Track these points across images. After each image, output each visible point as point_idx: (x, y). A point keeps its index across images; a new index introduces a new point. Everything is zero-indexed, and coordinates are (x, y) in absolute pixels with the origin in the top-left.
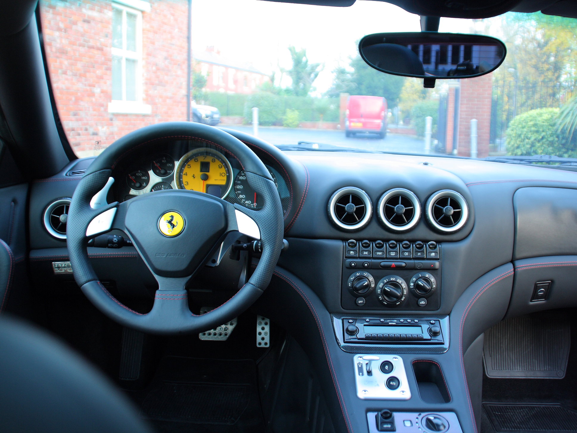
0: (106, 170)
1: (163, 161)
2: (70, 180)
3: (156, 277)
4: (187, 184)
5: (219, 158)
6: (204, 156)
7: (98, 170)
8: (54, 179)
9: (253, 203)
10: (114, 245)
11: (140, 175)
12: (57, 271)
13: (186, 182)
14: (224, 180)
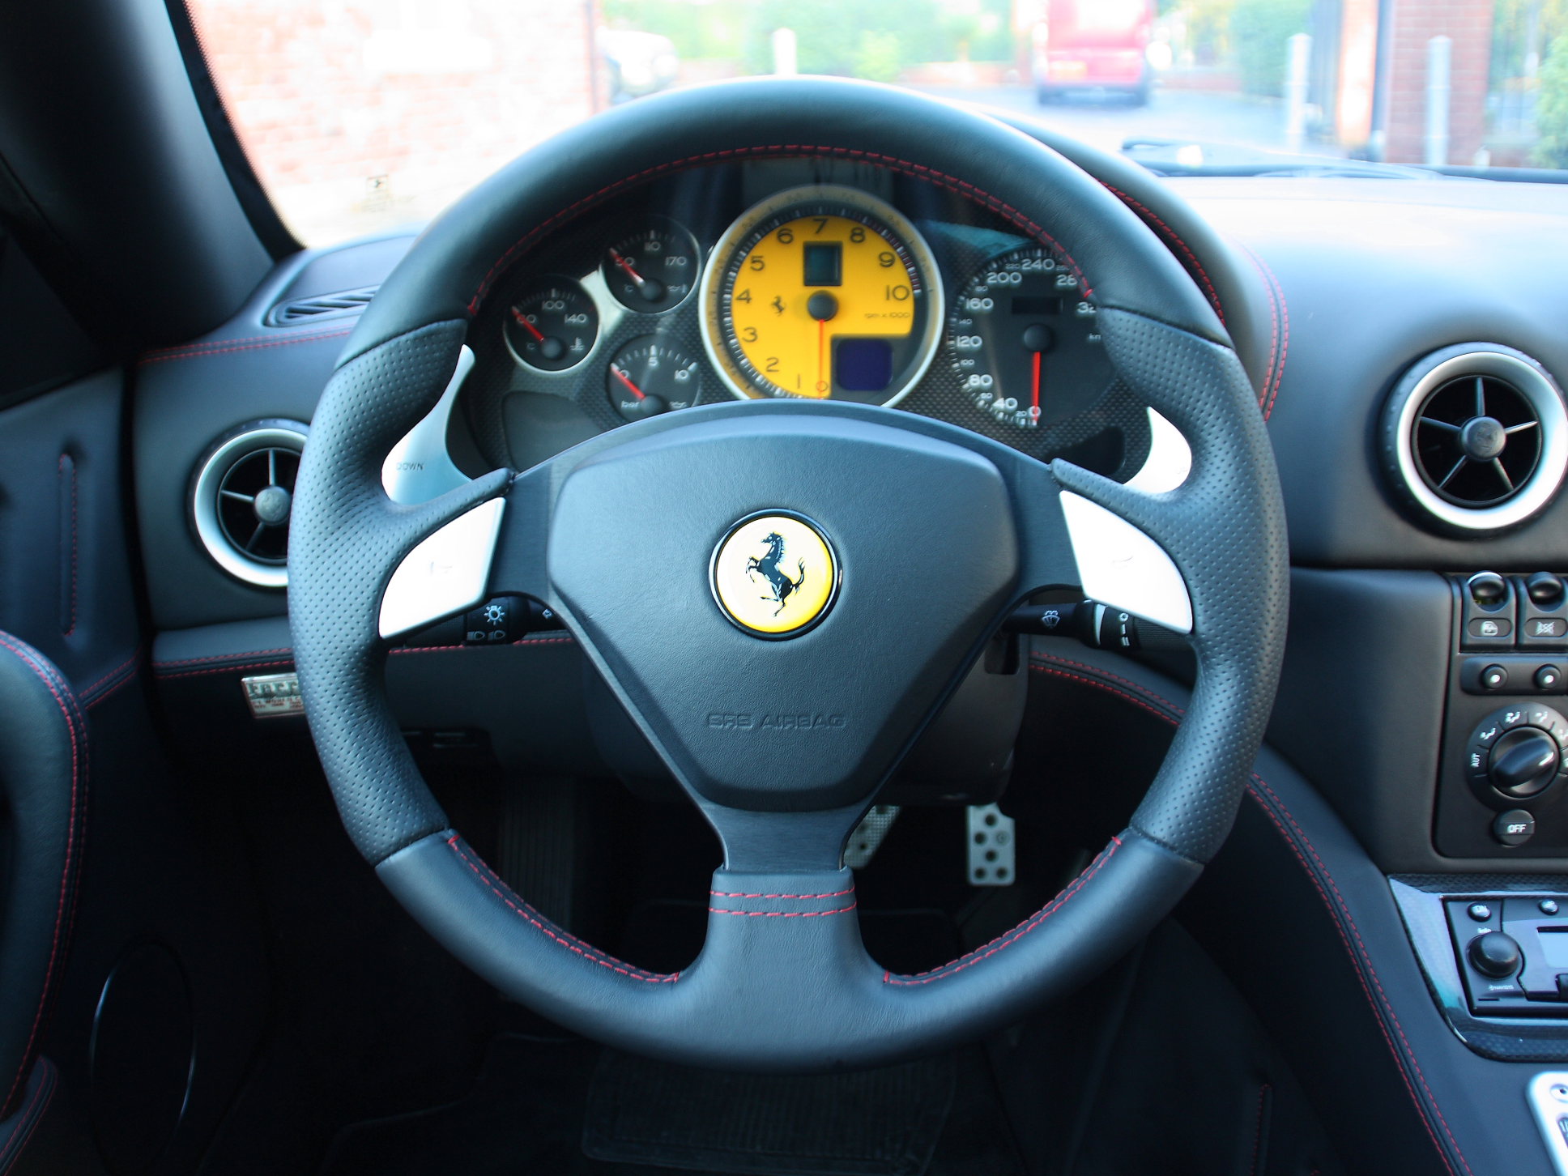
0: (442, 324)
1: (649, 248)
2: (283, 344)
3: (709, 811)
4: (752, 338)
5: (877, 224)
6: (817, 217)
7: (409, 327)
8: (219, 343)
9: (1023, 406)
10: (492, 635)
11: (560, 307)
12: (262, 707)
13: (746, 330)
14: (903, 316)
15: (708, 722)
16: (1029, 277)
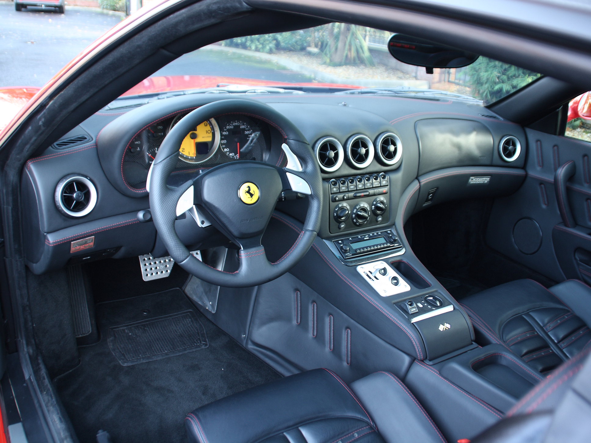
9: (235, 155)
14: (210, 137)
15: (241, 222)
16: (235, 126)
